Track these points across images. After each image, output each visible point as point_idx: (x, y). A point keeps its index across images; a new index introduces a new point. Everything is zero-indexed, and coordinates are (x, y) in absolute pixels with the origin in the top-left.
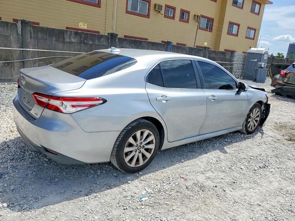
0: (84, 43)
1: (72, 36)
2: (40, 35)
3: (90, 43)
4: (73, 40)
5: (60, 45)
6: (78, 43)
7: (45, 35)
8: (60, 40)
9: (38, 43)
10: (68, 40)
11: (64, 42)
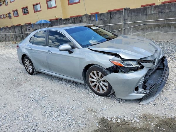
0: (162, 12)
1: (152, 10)
2: (133, 14)
3: (167, 11)
4: (153, 12)
5: (144, 17)
6: (156, 13)
7: (135, 13)
8: (144, 14)
9: (132, 18)
10: (149, 13)
11: (146, 15)
